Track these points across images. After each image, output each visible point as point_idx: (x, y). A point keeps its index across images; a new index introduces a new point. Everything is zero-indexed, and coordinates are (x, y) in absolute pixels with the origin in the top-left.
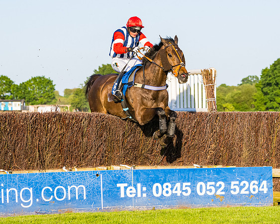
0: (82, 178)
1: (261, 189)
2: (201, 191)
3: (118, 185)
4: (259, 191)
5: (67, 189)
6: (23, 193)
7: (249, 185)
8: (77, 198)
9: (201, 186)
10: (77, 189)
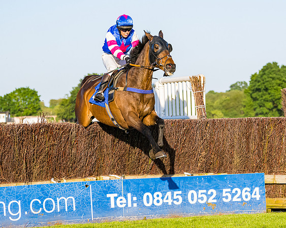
0: (71, 189)
1: (253, 196)
2: (192, 200)
3: (108, 196)
4: (251, 198)
5: (56, 201)
6: (11, 206)
7: (241, 192)
8: (66, 210)
9: (192, 194)
10: (66, 200)
